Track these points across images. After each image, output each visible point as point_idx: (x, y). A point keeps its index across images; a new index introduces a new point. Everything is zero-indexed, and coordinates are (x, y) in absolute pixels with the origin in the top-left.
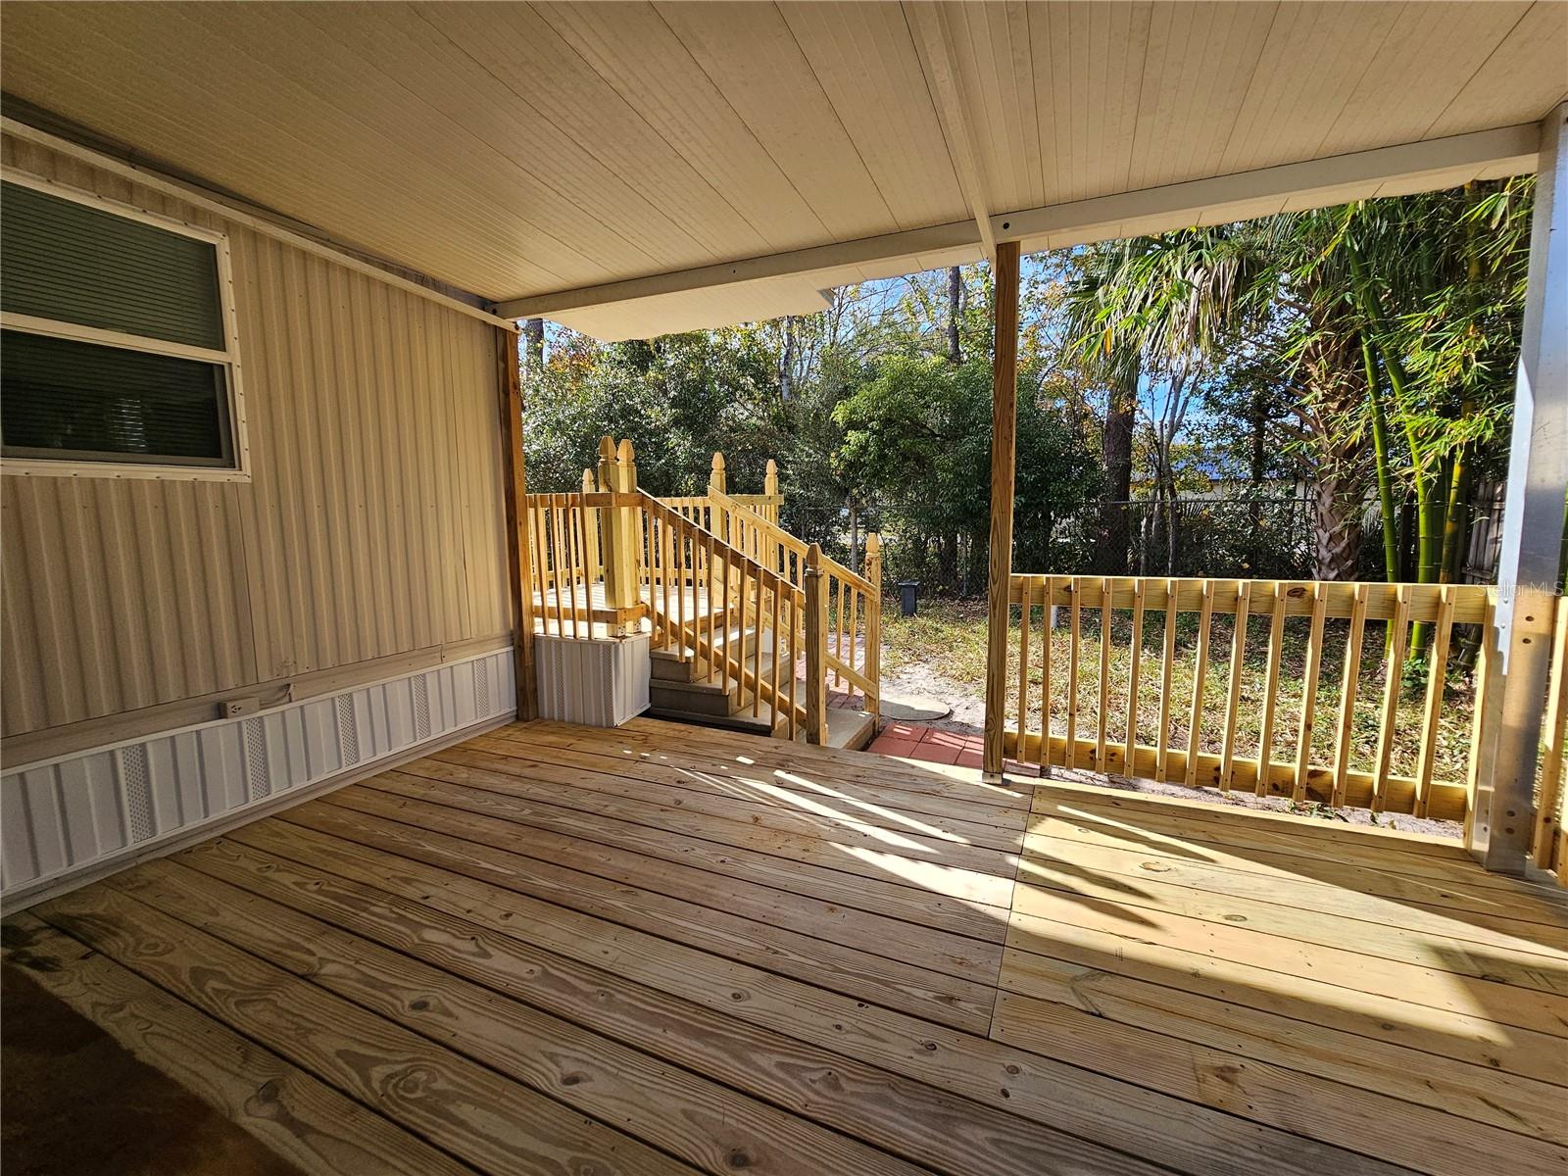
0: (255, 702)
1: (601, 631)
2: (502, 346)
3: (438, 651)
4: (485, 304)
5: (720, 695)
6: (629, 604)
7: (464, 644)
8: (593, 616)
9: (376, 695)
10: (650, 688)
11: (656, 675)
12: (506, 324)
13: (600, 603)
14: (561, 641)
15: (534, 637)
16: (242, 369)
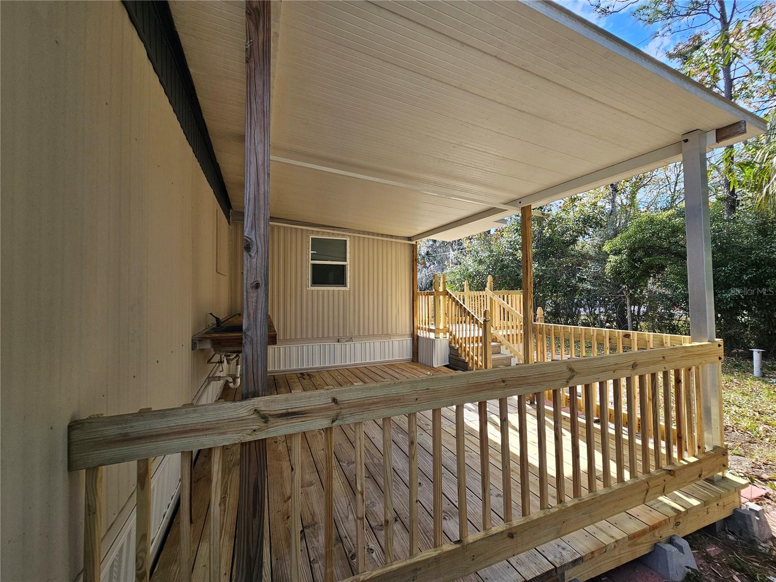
0: (345, 340)
1: (432, 336)
2: (414, 248)
3: (388, 335)
4: (410, 239)
5: (464, 361)
6: (441, 327)
7: (397, 335)
8: (430, 330)
9: (372, 344)
10: (449, 357)
11: (451, 353)
12: (414, 243)
13: (432, 327)
14: (423, 338)
15: (418, 336)
16: (350, 265)
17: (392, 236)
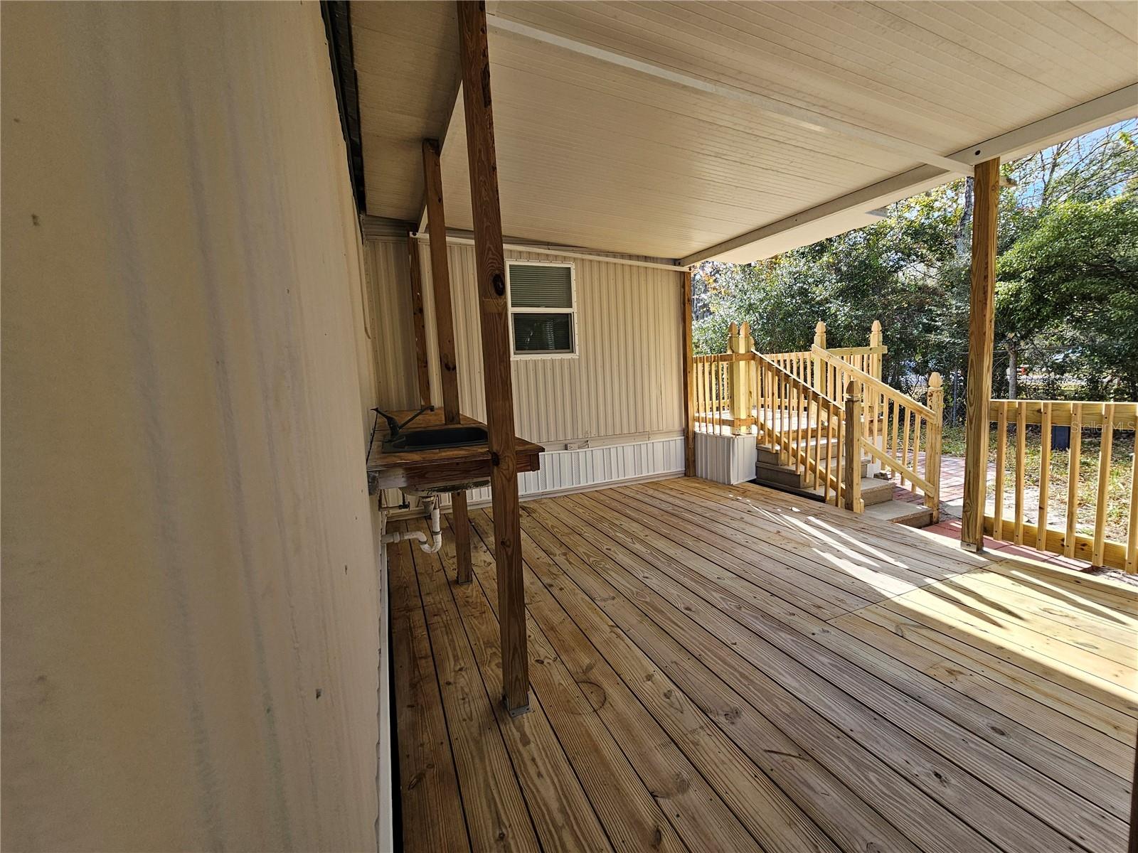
0: (576, 445)
1: (727, 431)
2: (684, 282)
3: (647, 435)
4: (676, 262)
5: (793, 474)
6: (743, 416)
7: (660, 432)
8: (722, 422)
9: (620, 450)
10: (757, 467)
11: (760, 460)
12: (685, 269)
13: (726, 415)
14: (707, 436)
15: (695, 433)
16: (578, 313)
17: (646, 258)
